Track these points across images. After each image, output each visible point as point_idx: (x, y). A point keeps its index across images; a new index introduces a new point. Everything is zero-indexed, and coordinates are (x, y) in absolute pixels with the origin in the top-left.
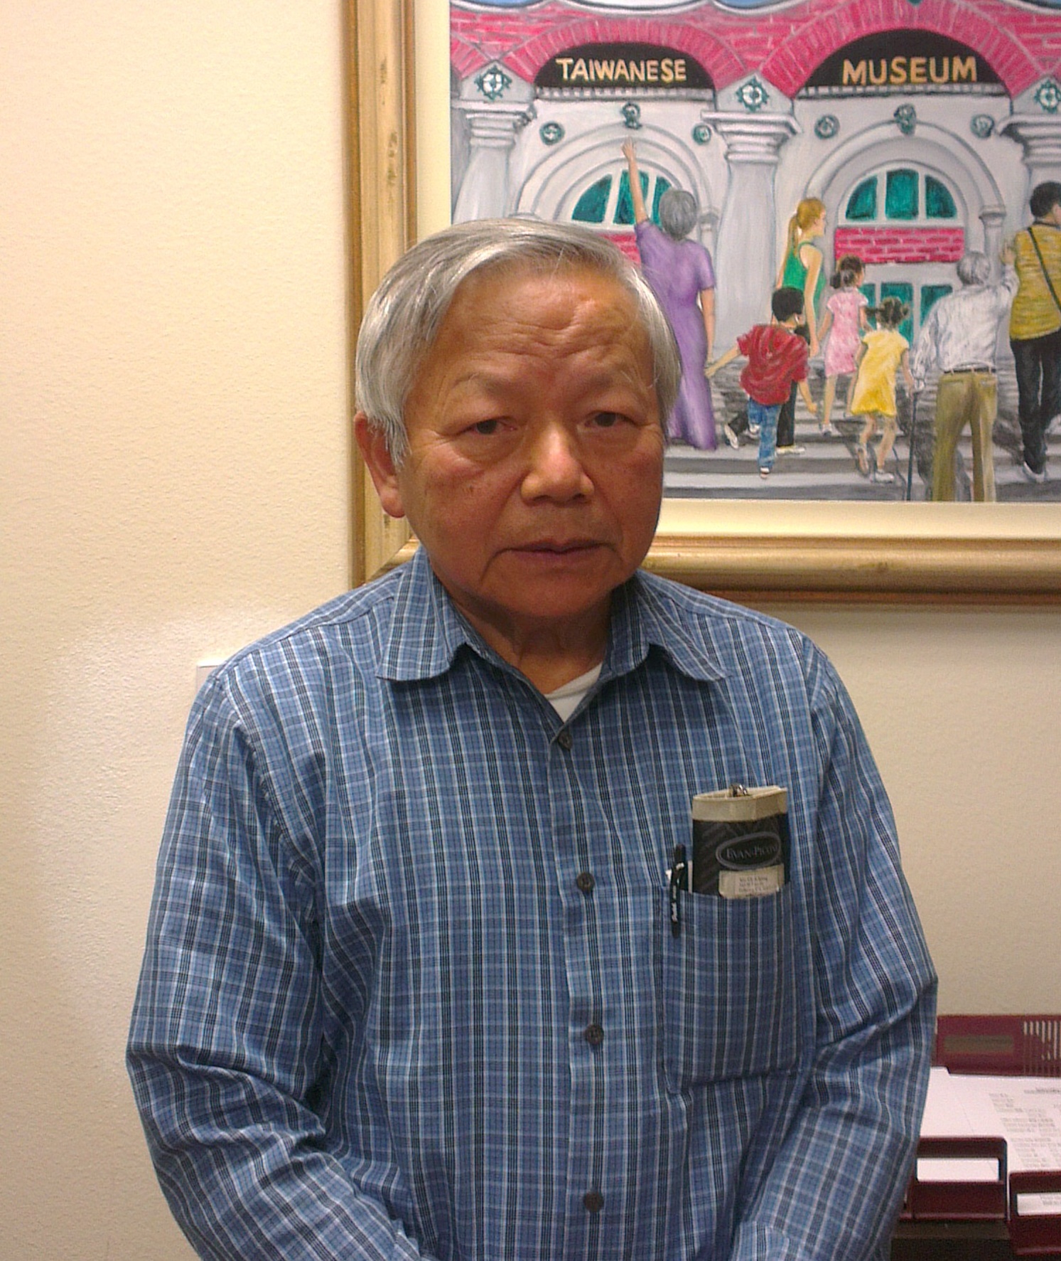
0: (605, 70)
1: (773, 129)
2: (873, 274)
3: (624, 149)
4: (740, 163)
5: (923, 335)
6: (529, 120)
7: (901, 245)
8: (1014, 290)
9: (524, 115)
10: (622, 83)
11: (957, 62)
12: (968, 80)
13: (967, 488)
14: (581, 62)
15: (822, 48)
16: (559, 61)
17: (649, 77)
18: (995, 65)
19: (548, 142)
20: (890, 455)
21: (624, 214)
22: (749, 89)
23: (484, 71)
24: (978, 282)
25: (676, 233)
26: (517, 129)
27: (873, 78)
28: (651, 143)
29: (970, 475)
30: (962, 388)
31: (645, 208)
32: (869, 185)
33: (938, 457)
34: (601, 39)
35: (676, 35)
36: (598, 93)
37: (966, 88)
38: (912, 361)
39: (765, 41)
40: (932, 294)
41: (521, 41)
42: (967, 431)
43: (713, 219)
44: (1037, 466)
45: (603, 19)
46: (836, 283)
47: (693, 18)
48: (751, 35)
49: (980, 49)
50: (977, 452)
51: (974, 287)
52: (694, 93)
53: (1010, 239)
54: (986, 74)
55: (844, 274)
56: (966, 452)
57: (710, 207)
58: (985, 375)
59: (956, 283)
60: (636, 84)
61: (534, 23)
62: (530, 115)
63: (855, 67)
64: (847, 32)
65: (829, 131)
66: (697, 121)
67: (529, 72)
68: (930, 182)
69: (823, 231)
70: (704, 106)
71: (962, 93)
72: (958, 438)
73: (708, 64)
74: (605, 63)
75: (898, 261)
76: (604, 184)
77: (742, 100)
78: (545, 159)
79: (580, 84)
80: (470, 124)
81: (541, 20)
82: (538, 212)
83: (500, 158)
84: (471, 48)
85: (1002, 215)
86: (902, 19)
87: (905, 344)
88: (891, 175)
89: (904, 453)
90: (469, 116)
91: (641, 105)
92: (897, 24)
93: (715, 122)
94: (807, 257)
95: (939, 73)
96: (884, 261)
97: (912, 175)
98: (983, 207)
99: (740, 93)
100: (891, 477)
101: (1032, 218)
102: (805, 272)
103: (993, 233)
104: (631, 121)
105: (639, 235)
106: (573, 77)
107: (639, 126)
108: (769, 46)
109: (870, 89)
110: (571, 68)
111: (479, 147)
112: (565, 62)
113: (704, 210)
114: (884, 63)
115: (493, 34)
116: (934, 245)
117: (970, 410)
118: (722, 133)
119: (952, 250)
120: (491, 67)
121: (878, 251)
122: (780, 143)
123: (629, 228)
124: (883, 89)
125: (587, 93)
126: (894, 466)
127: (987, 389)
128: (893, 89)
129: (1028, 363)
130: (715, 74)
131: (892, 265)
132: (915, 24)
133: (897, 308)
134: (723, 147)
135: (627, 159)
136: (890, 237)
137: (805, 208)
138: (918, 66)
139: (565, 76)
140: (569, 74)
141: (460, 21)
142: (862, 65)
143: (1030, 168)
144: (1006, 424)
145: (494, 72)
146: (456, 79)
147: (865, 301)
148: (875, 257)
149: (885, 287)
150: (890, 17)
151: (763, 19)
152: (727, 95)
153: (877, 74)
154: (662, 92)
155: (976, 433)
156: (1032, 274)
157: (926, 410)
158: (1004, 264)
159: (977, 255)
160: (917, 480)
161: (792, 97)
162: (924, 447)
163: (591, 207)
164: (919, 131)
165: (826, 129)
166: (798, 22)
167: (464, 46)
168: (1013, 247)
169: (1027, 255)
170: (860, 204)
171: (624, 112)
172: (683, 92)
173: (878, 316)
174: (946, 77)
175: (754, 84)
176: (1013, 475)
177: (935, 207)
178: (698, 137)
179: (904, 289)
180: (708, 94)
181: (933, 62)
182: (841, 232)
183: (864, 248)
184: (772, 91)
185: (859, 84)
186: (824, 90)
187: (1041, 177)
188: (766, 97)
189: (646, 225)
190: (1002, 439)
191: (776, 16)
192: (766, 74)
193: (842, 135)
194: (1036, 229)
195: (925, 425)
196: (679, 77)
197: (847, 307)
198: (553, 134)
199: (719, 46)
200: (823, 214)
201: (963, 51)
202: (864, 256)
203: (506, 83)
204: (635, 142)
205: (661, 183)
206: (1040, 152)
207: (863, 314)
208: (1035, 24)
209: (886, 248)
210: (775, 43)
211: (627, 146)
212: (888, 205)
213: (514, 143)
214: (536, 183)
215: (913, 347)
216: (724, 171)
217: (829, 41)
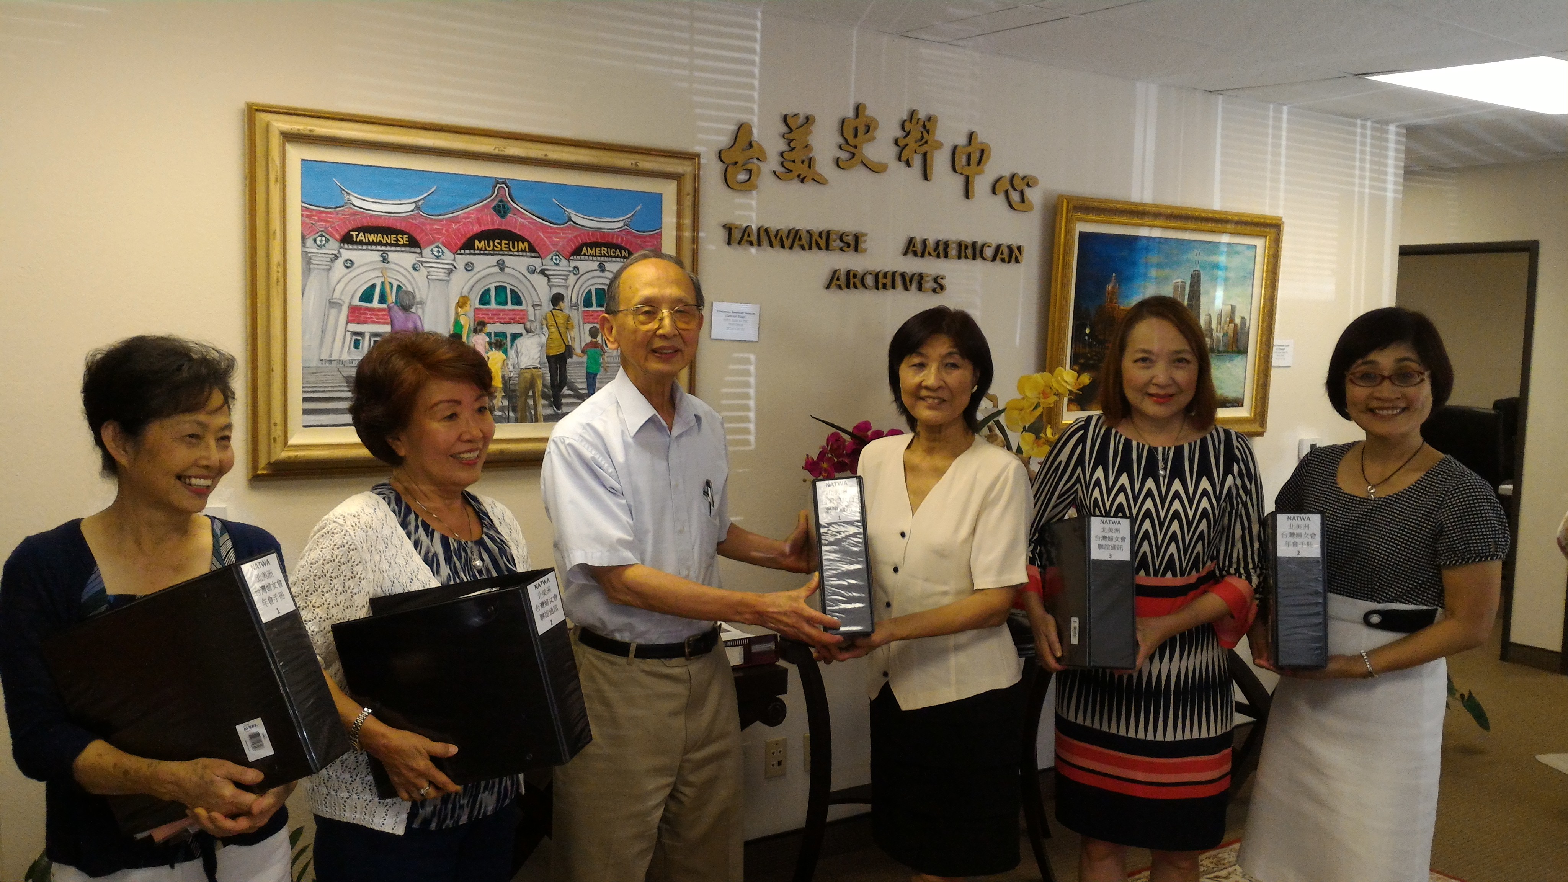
0: (372, 238)
1: (447, 266)
2: (490, 328)
3: (382, 272)
4: (433, 280)
5: (512, 353)
6: (338, 257)
7: (501, 316)
8: (547, 336)
9: (335, 255)
10: (380, 243)
11: (520, 243)
12: (525, 251)
13: (531, 417)
14: (361, 234)
15: (466, 234)
16: (351, 233)
17: (393, 242)
18: (535, 245)
19: (346, 267)
20: (500, 404)
21: (382, 300)
22: (436, 249)
23: (317, 235)
24: (533, 332)
25: (406, 309)
26: (332, 261)
27: (487, 248)
28: (393, 269)
29: (533, 412)
30: (528, 376)
31: (392, 298)
32: (488, 290)
33: (520, 404)
34: (370, 224)
35: (404, 224)
36: (369, 247)
37: (524, 254)
38: (508, 365)
39: (442, 229)
40: (515, 337)
41: (334, 223)
42: (531, 393)
43: (421, 303)
44: (558, 408)
45: (371, 216)
46: (476, 331)
47: (411, 218)
48: (436, 227)
49: (529, 239)
50: (535, 402)
51: (531, 334)
52: (412, 249)
53: (544, 315)
54: (532, 249)
55: (479, 328)
56: (531, 402)
57: (421, 298)
58: (537, 370)
59: (524, 332)
60: (387, 244)
61: (340, 216)
62: (338, 255)
63: (480, 242)
64: (476, 229)
65: (470, 268)
66: (414, 262)
67: (338, 237)
68: (511, 289)
69: (469, 309)
70: (417, 255)
71: (523, 256)
72: (527, 396)
73: (418, 238)
74: (372, 235)
75: (501, 323)
76: (373, 286)
77: (433, 253)
78: (346, 275)
79: (361, 243)
80: (310, 259)
81: (343, 215)
82: (343, 298)
83: (325, 274)
84: (311, 225)
85: (541, 305)
86: (498, 225)
87: (505, 357)
88: (496, 287)
89: (506, 403)
90: (310, 255)
91: (388, 253)
92: (496, 227)
93: (422, 262)
94: (463, 320)
95: (514, 247)
96: (495, 323)
97: (505, 288)
98: (533, 302)
99: (432, 250)
100: (500, 413)
101: (552, 307)
102: (462, 326)
103: (537, 312)
104: (385, 260)
105: (389, 309)
106: (358, 240)
107: (388, 262)
108: (444, 231)
109: (486, 252)
110: (357, 236)
111: (315, 268)
112: (354, 233)
113: (418, 299)
114: (491, 242)
115: (321, 220)
116: (515, 316)
117: (532, 385)
118: (425, 267)
119: (521, 319)
120: (320, 233)
121: (492, 319)
122: (450, 272)
123: (385, 306)
124: (492, 252)
125: (365, 247)
126: (502, 409)
127: (538, 376)
128: (496, 252)
129: (553, 365)
130: (421, 243)
131: (498, 324)
132: (503, 227)
133: (501, 341)
134: (426, 274)
135: (383, 276)
136: (497, 313)
137: (461, 300)
138: (505, 244)
139: (355, 239)
140: (357, 237)
141: (305, 213)
142: (483, 242)
143: (550, 287)
144: (546, 390)
145: (322, 236)
146: (304, 238)
147: (488, 339)
148: (491, 321)
149: (496, 334)
150: (493, 224)
151: (441, 220)
152: (427, 251)
153: (489, 246)
154: (398, 249)
155: (534, 392)
156: (553, 330)
157: (514, 385)
158: (542, 325)
159: (531, 321)
160: (511, 414)
161: (454, 254)
162: (514, 400)
163: (367, 296)
164: (507, 270)
165: (469, 267)
166: (455, 223)
167: (307, 224)
168: (546, 318)
169: (551, 321)
170: (484, 299)
171: (382, 256)
172: (408, 249)
173: (493, 345)
174: (516, 249)
175: (438, 247)
176: (550, 411)
177: (515, 300)
178: (415, 269)
179: (504, 334)
180: (418, 250)
181: (511, 243)
182: (477, 310)
183: (486, 317)
184: (445, 250)
185: (481, 250)
186: (467, 251)
187: (555, 291)
188: (443, 252)
189: (392, 305)
190: (544, 396)
191: (446, 219)
192: (443, 243)
193: (476, 270)
194: (554, 311)
195: (514, 391)
196: (406, 243)
197: (480, 341)
198: (349, 264)
199: (422, 231)
200: (469, 302)
201: (523, 239)
202: (486, 320)
203: (327, 240)
204: (386, 268)
205: (399, 287)
206: (554, 281)
207: (487, 345)
208: (550, 230)
209: (495, 317)
210: (447, 231)
211: (383, 270)
212: (496, 299)
213: (331, 267)
214: (341, 285)
215: (508, 358)
216: (427, 282)
217: (469, 232)
